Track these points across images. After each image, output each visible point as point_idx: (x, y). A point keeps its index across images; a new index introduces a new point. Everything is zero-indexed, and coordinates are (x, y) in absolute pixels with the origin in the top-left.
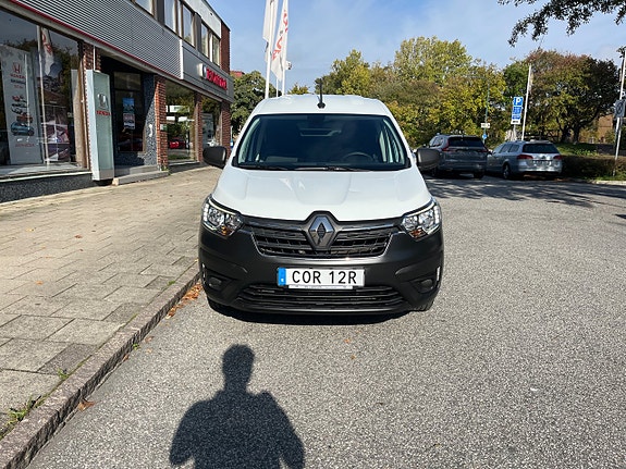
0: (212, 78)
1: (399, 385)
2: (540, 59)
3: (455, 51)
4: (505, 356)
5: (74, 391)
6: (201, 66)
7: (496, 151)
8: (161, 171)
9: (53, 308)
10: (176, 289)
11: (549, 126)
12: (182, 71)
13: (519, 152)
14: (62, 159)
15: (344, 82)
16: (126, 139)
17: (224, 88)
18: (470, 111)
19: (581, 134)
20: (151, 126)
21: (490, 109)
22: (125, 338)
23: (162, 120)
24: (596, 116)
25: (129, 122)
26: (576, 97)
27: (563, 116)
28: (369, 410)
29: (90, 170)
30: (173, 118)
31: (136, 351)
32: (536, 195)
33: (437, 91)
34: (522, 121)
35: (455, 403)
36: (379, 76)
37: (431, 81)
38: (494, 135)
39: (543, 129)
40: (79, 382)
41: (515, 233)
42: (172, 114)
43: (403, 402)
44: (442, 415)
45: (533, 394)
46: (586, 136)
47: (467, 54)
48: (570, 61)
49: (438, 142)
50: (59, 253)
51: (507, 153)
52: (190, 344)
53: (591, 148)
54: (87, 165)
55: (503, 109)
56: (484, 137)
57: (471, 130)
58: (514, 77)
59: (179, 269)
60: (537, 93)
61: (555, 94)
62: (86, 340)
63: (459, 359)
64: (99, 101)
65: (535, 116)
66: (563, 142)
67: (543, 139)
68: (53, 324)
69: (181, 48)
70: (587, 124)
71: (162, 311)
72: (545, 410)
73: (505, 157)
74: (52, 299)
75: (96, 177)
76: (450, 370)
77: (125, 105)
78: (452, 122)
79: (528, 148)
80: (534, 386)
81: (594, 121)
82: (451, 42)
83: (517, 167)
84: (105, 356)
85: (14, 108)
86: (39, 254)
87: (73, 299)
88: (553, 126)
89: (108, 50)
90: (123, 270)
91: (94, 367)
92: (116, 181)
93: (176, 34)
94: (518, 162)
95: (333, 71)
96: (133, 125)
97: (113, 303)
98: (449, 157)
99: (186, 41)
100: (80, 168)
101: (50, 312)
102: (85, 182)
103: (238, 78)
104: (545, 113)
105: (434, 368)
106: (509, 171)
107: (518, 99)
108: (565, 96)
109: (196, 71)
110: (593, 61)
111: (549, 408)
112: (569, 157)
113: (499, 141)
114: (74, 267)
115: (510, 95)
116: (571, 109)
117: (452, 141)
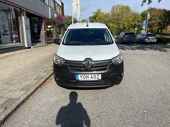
0: (59, 18)
1: (105, 110)
2: (151, 10)
3: (127, 8)
4: (137, 100)
5: (7, 114)
6: (56, 14)
7: (139, 36)
8: (45, 44)
9: (7, 87)
10: (43, 80)
11: (154, 29)
12: (50, 16)
13: (145, 36)
14: (17, 42)
15: (96, 18)
16: (35, 36)
17: (62, 20)
18: (132, 25)
19: (163, 31)
20: (42, 32)
21: (137, 24)
22: (25, 96)
23: (45, 30)
24: (167, 25)
25: (36, 31)
26: (161, 21)
27: (158, 26)
28: (95, 119)
29: (24, 44)
30: (49, 29)
31: (29, 100)
32: (151, 49)
33: (122, 20)
34: (146, 27)
35: (121, 116)
36: (106, 16)
37: (121, 17)
38: (138, 32)
39: (152, 29)
40: (9, 111)
41: (143, 61)
42: (49, 28)
43: (105, 116)
44: (117, 120)
45: (145, 113)
46: (164, 31)
47: (131, 9)
48: (159, 10)
49: (122, 34)
50: (12, 69)
51: (141, 37)
52: (45, 97)
53: (165, 34)
54: (24, 43)
55: (141, 24)
56: (135, 32)
57: (132, 31)
58: (144, 15)
59: (45, 74)
60: (151, 20)
61: (156, 20)
62: (14, 97)
63: (123, 101)
64: (26, 25)
65: (150, 26)
66: (158, 33)
67: (152, 32)
68: (5, 92)
69: (50, 10)
70: (164, 28)
71: (38, 87)
72: (148, 118)
73: (141, 38)
74: (7, 84)
75: (26, 46)
76: (120, 105)
77: (35, 26)
78: (127, 28)
79: (147, 35)
80: (145, 110)
81: (166, 27)
82: (126, 6)
83: (144, 41)
84: (18, 102)
85: (2, 28)
86: (6, 70)
87: (13, 84)
88: (155, 28)
89: (29, 11)
90: (29, 74)
91: (14, 106)
92: (32, 47)
93: (48, 6)
94: (145, 39)
95: (94, 15)
96: (37, 31)
97: (24, 85)
98: (125, 38)
99: (51, 8)
100: (22, 44)
101: (5, 88)
102: (23, 48)
103: (67, 17)
104: (153, 25)
105: (116, 104)
106: (142, 42)
107: (145, 21)
108: (158, 20)
109: (54, 16)
110: (166, 10)
111: (149, 118)
112: (159, 38)
113: (140, 33)
114: (15, 74)
115: (143, 20)
116: (160, 24)
117: (126, 34)
